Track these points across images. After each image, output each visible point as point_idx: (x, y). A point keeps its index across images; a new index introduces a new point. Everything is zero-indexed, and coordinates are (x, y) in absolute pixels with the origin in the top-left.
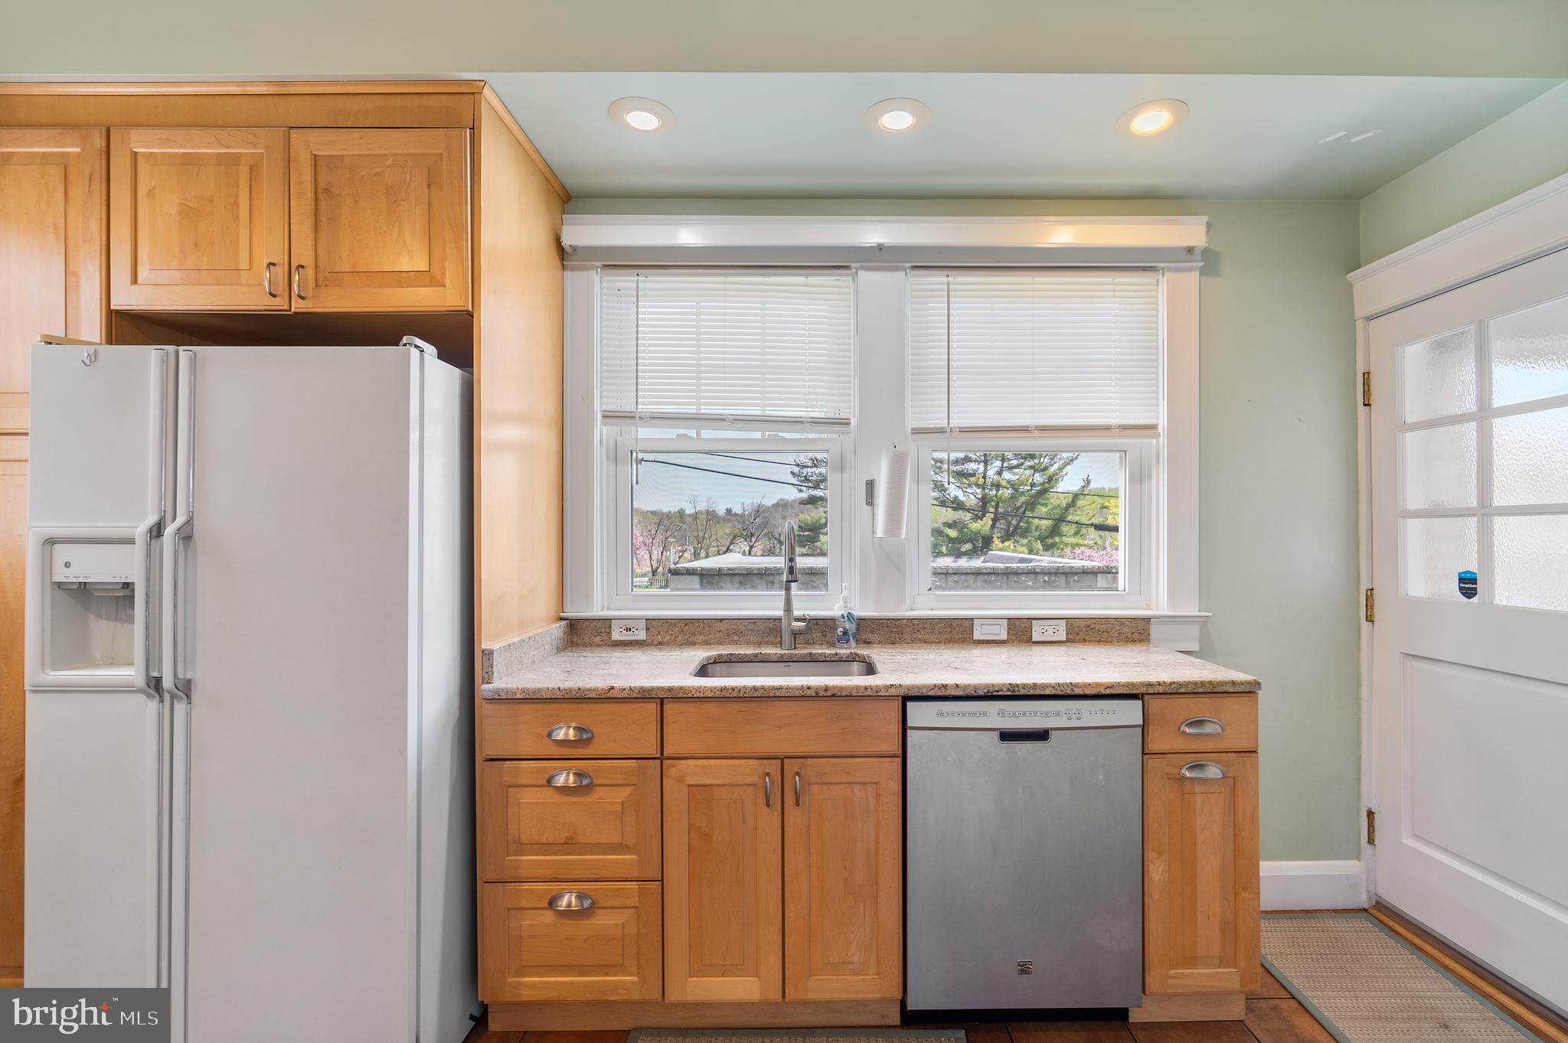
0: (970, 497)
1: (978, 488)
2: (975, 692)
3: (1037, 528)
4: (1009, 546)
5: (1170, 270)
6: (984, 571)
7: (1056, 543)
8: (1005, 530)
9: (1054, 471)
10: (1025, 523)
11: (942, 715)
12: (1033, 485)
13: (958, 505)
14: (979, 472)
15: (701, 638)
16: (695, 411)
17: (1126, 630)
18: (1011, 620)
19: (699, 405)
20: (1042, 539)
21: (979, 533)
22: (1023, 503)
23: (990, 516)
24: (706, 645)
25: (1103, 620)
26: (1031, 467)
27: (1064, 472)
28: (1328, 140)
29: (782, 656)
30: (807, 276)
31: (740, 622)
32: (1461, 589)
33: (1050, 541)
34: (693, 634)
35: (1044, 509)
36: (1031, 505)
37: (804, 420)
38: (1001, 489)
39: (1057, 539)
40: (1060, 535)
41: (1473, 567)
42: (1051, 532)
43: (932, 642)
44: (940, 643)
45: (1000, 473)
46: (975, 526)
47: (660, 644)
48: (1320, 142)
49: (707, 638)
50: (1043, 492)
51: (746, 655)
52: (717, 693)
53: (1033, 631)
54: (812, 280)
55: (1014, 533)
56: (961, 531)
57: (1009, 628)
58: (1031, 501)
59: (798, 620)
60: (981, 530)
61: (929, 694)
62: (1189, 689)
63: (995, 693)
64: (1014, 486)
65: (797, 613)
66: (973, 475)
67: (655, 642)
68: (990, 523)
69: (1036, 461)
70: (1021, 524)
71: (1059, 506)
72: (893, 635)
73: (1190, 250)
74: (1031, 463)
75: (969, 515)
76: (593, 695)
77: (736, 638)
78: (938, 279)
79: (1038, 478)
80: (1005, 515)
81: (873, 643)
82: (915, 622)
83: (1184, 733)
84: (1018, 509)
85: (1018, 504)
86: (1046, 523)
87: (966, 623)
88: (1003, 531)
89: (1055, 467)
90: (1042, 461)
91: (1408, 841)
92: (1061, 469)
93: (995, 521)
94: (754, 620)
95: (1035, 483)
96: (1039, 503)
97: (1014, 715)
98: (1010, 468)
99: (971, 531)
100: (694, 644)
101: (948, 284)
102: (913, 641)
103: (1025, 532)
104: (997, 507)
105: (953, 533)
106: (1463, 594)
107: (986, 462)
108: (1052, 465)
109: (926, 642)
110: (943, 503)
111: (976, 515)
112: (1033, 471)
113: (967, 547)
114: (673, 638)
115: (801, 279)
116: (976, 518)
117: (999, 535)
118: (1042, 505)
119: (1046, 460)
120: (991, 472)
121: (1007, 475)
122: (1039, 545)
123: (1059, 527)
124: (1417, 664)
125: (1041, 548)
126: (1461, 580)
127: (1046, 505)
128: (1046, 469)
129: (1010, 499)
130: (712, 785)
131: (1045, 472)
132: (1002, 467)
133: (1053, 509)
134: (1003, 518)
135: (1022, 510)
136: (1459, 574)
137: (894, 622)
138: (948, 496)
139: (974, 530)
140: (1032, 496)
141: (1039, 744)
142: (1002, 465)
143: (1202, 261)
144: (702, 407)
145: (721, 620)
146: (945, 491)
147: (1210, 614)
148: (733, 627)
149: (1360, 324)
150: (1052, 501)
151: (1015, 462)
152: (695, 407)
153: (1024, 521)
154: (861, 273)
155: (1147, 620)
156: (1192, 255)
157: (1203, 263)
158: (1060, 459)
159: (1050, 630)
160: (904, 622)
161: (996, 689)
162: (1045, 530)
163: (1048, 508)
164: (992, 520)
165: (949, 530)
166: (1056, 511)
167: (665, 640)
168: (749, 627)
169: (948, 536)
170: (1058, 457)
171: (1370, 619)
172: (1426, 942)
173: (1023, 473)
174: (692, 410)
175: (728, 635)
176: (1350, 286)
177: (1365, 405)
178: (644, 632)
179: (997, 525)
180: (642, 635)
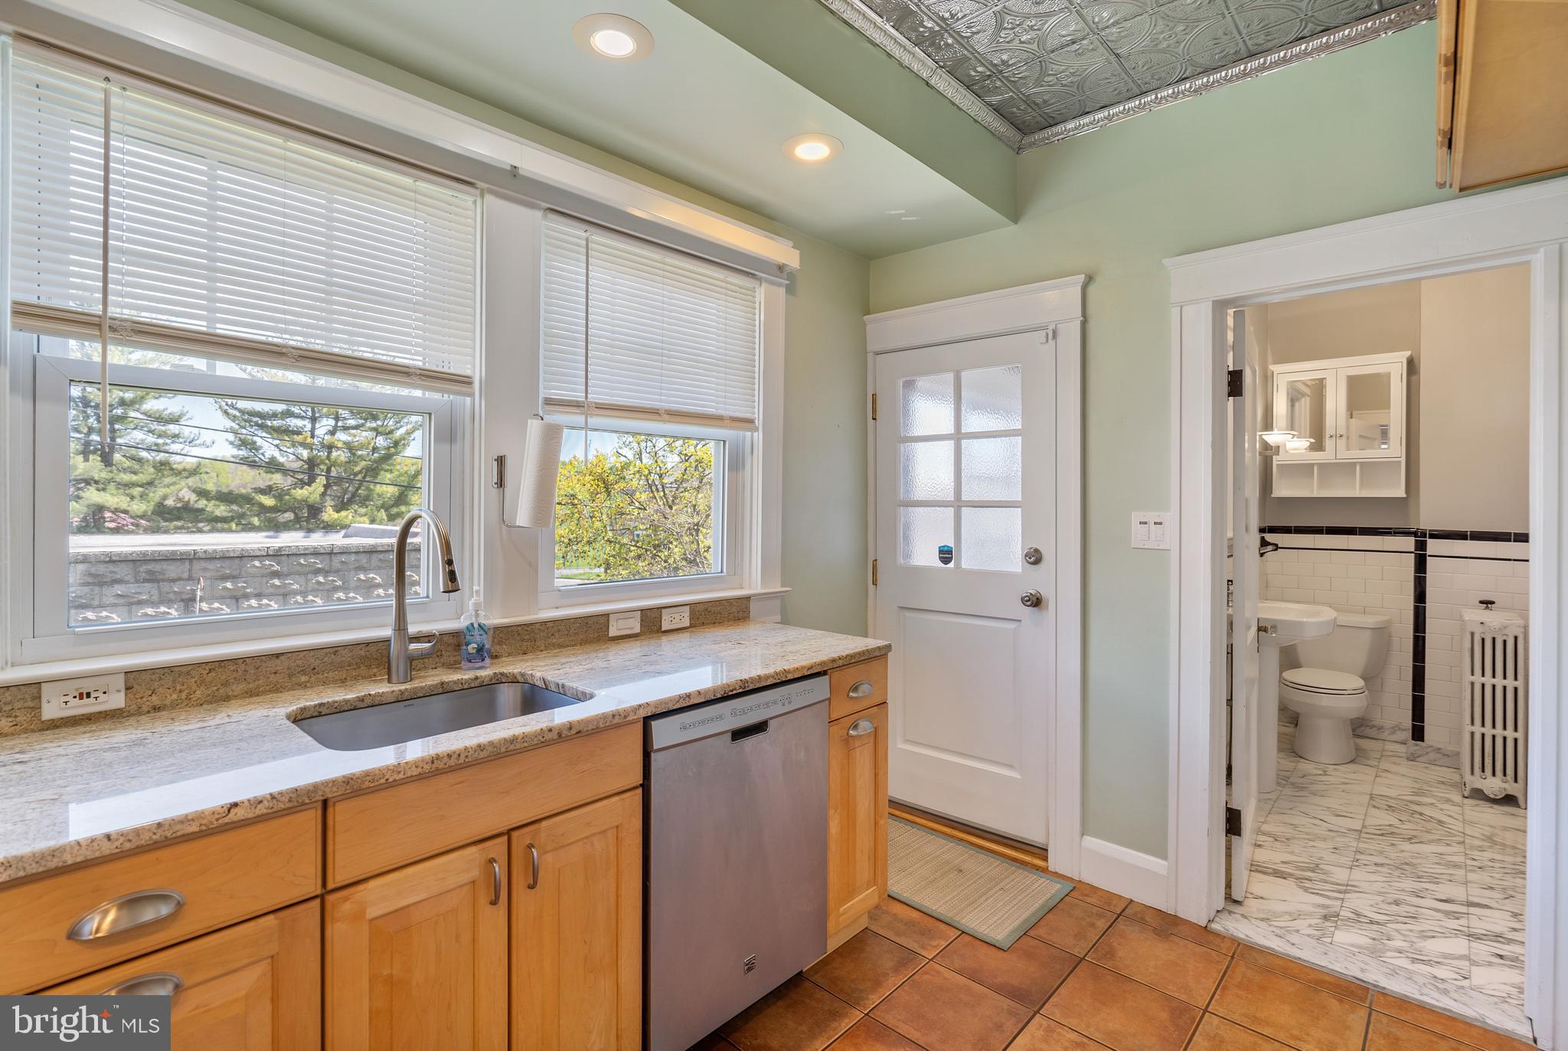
0: (288, 456)
1: (305, 448)
2: (714, 696)
3: (379, 495)
4: (347, 516)
5: (767, 281)
6: (380, 549)
7: (403, 513)
8: (339, 497)
9: (401, 435)
10: (364, 490)
11: (685, 728)
12: (375, 449)
13: (273, 466)
14: (306, 429)
15: (238, 688)
16: (205, 329)
17: (734, 609)
18: (644, 611)
19: (212, 321)
20: (385, 507)
21: (306, 501)
22: (363, 469)
23: (321, 480)
24: (251, 696)
25: (717, 603)
26: (375, 429)
27: (413, 436)
28: (893, 212)
29: (402, 692)
30: (417, 179)
31: (312, 653)
32: (940, 558)
33: (394, 510)
34: (226, 684)
35: (389, 476)
36: (373, 471)
37: (411, 371)
38: (334, 450)
39: (403, 508)
40: (407, 504)
41: (951, 544)
42: (398, 500)
43: (568, 646)
44: (575, 645)
45: (332, 433)
46: (300, 493)
47: (156, 709)
48: (887, 212)
49: (251, 686)
50: (387, 458)
51: (347, 701)
52: (426, 767)
53: (663, 620)
54: (422, 185)
55: (351, 501)
56: (279, 497)
57: (642, 620)
58: (373, 467)
59: (417, 639)
60: (308, 497)
61: (675, 707)
62: (857, 659)
63: (730, 693)
64: (350, 447)
65: (412, 629)
66: (298, 433)
67: (145, 708)
68: (322, 489)
69: (379, 423)
70: (360, 491)
71: (406, 473)
72: (525, 644)
73: (781, 268)
74: (374, 425)
75: (290, 480)
76: (194, 828)
77: (303, 679)
78: (576, 232)
79: (381, 441)
80: (339, 480)
81: (501, 656)
82: (549, 625)
83: (852, 698)
84: (356, 474)
85: (357, 469)
86: (391, 491)
87: (602, 620)
88: (336, 499)
89: (402, 431)
90: (385, 424)
91: (901, 746)
92: (409, 433)
93: (327, 487)
94: (335, 649)
95: (377, 448)
96: (382, 469)
97: (744, 712)
98: (346, 428)
99: (294, 498)
100: (227, 699)
101: (587, 240)
102: (547, 648)
103: (364, 501)
104: (329, 470)
105: (268, 501)
106: (942, 562)
107: (314, 420)
108: (398, 429)
109: (561, 646)
110: (253, 465)
111: (301, 480)
112: (375, 434)
113: (289, 516)
114: (184, 695)
115: (407, 181)
116: (303, 484)
117: (332, 503)
118: (387, 471)
119: (391, 423)
120: (320, 431)
121: (342, 436)
122: (383, 514)
123: (406, 496)
124: (909, 614)
125: (385, 518)
126: (941, 552)
127: (391, 471)
128: (391, 432)
129: (346, 462)
130: (408, 906)
131: (390, 436)
132: (336, 425)
133: (399, 476)
134: (336, 484)
135: (359, 477)
136: (939, 547)
137: (526, 628)
138: (261, 456)
139: (299, 498)
140: (375, 461)
141: (760, 736)
142: (336, 423)
143: (787, 280)
144: (218, 326)
145: (277, 656)
146: (257, 449)
147: (790, 589)
148: (300, 663)
149: (870, 356)
150: (398, 467)
151: (352, 422)
152: (205, 323)
153: (363, 488)
154: (488, 197)
155: (748, 598)
156: (782, 272)
157: (788, 282)
158: (407, 423)
159: (677, 616)
160: (538, 626)
161: (731, 688)
162: (389, 498)
163: (394, 475)
164: (324, 486)
165: (262, 497)
166: (403, 479)
167: (168, 702)
168: (326, 659)
169: (261, 506)
170: (405, 421)
171: (875, 583)
172: (904, 812)
173: (363, 436)
174: (200, 325)
175: (290, 676)
176: (864, 325)
177: (873, 419)
178: (122, 695)
179: (329, 492)
180: (118, 700)
